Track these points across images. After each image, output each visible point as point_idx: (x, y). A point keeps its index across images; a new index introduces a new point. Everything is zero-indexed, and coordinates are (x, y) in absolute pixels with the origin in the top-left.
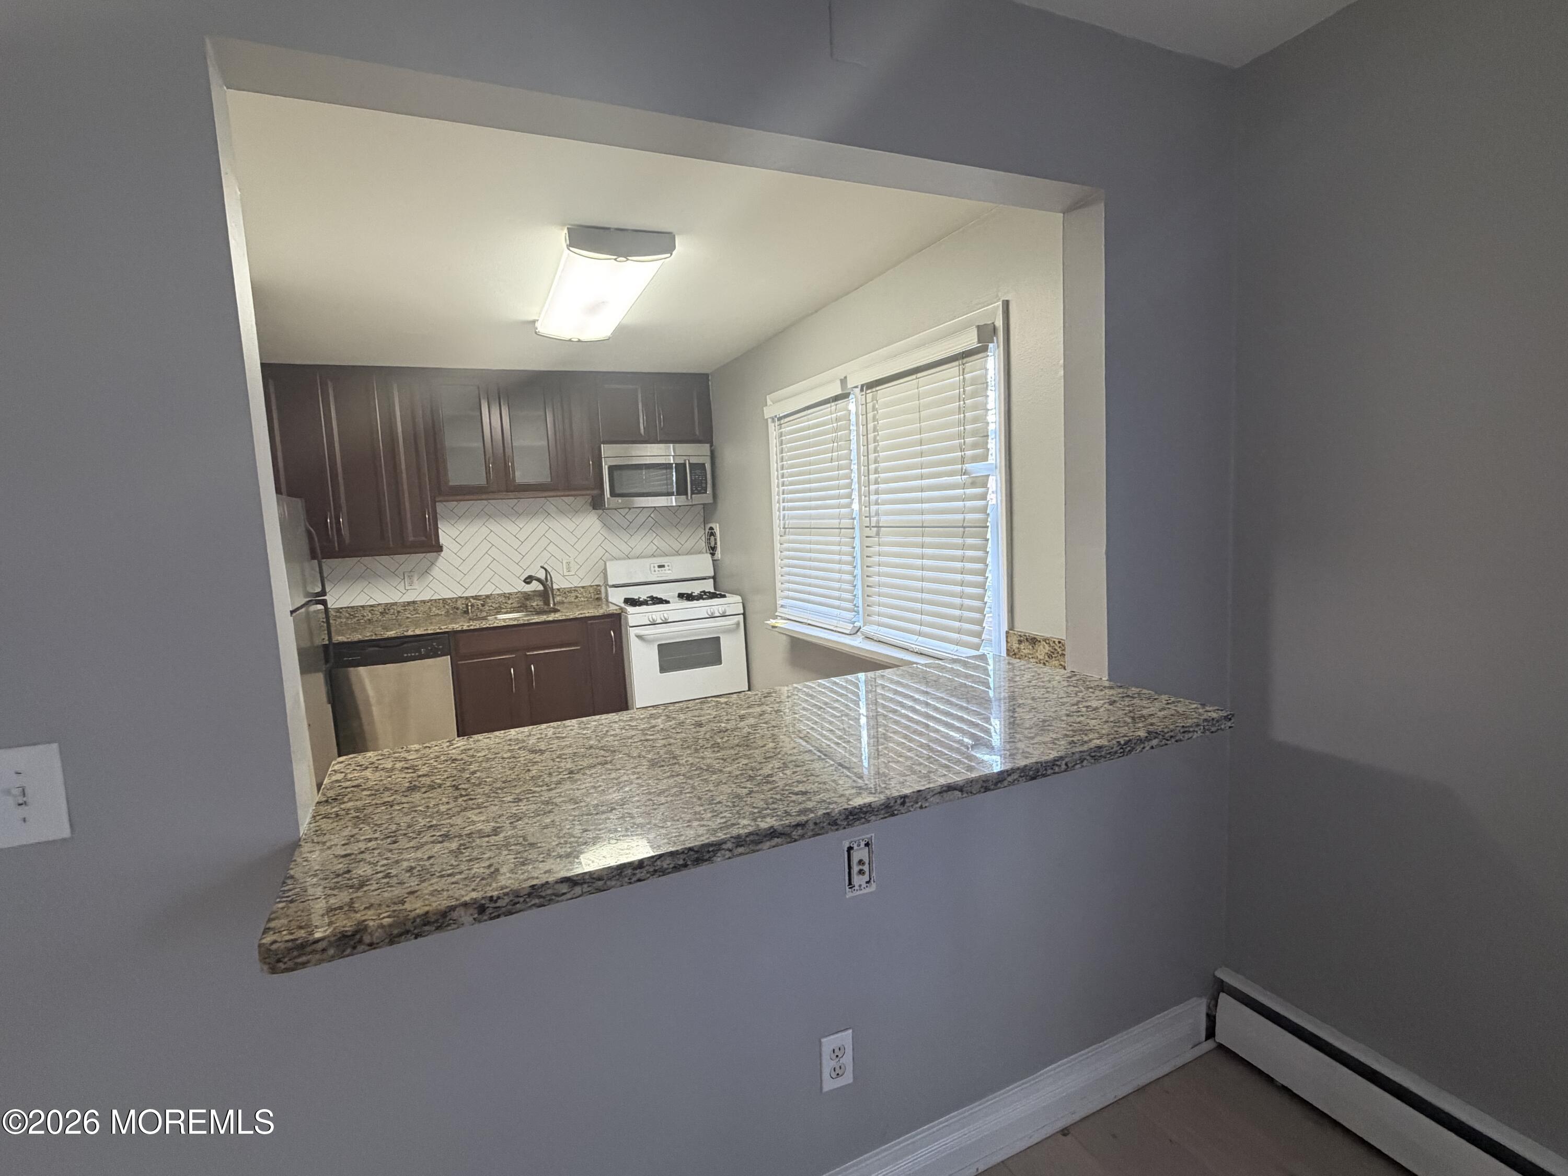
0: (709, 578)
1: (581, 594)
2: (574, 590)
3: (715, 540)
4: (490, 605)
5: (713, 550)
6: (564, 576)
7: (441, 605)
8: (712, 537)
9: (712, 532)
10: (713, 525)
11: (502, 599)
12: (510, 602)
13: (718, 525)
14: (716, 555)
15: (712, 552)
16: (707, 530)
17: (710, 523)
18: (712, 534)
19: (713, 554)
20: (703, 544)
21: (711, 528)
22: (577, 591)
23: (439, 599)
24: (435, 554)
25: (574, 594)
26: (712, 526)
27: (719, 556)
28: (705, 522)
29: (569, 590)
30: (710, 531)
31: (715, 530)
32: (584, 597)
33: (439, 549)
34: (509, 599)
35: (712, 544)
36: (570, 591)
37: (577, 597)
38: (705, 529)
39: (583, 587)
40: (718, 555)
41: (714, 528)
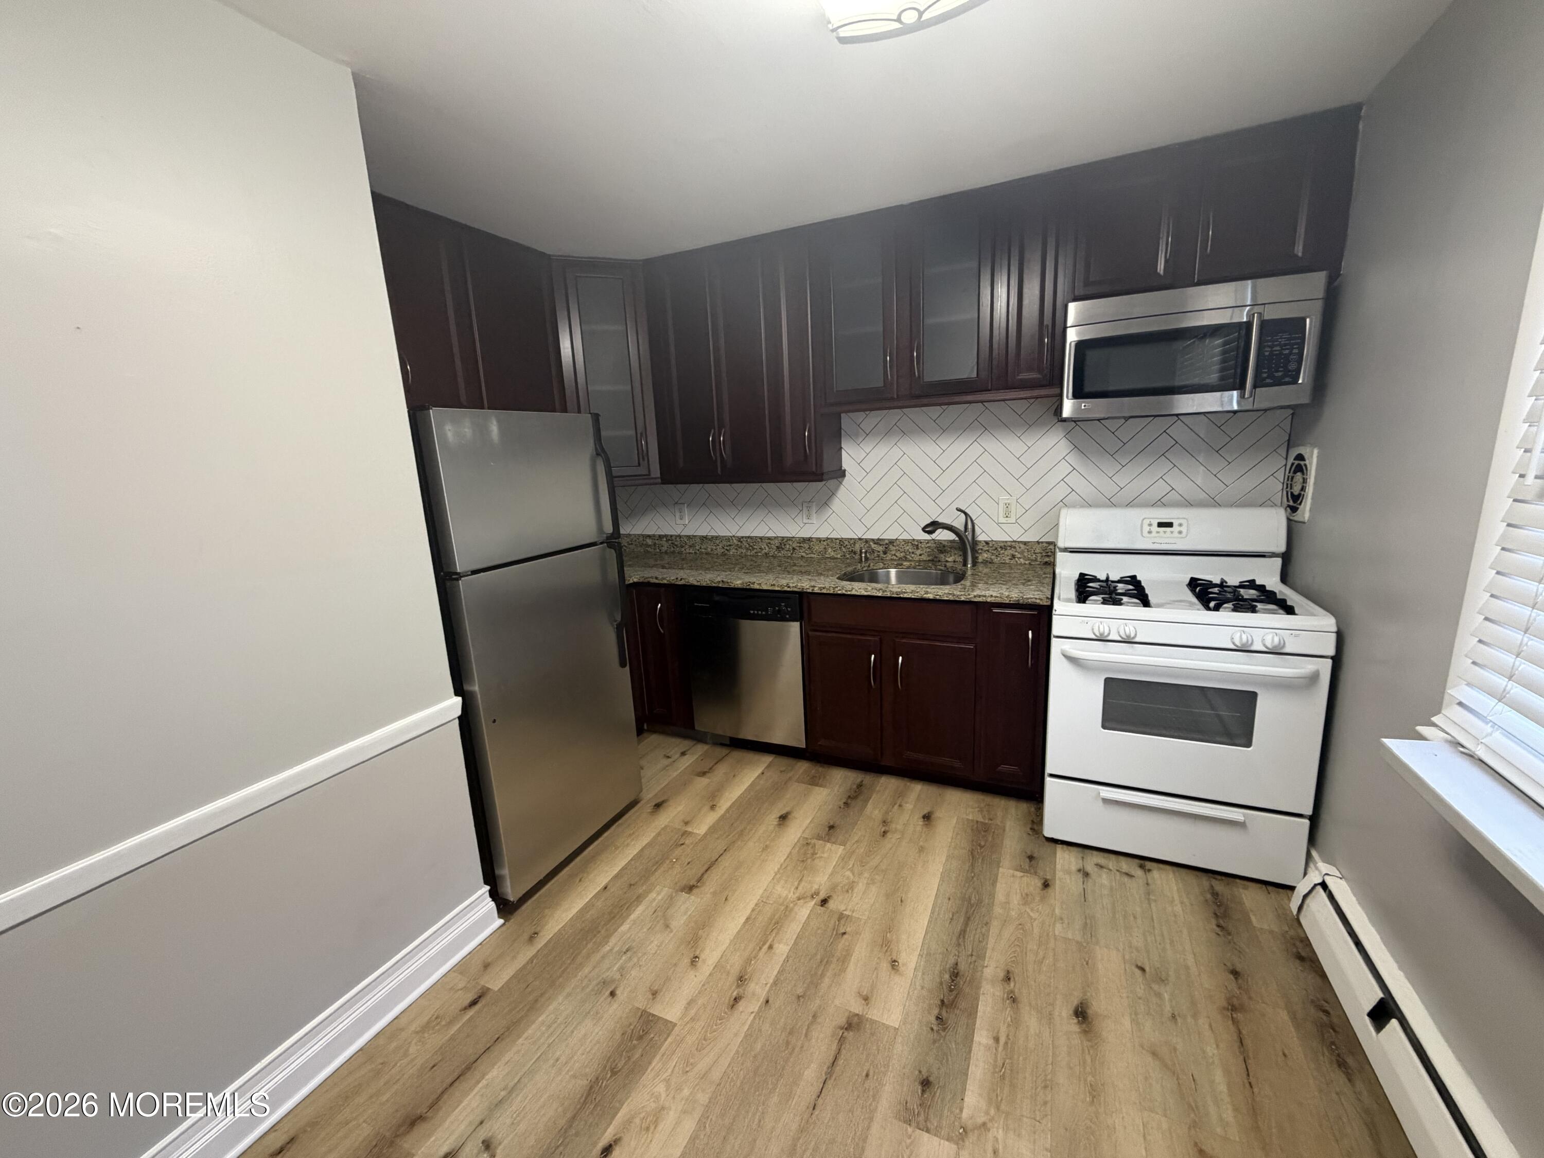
0: (1273, 555)
1: (1022, 553)
2: (1011, 547)
3: (1305, 481)
4: (893, 553)
5: (1294, 501)
6: (998, 524)
7: (838, 546)
8: (1299, 474)
9: (1299, 465)
10: (1302, 450)
11: (909, 548)
12: (918, 552)
13: (1316, 452)
14: (1299, 512)
15: (1291, 503)
16: (1291, 460)
17: (1298, 445)
18: (1299, 467)
19: (1294, 509)
20: (1276, 487)
21: (1300, 457)
22: (1015, 547)
23: (836, 539)
24: (835, 480)
25: (1010, 552)
26: (1302, 453)
27: (1307, 516)
28: (1289, 445)
29: (1002, 544)
30: (1297, 462)
31: (1307, 462)
32: (1024, 558)
33: (842, 474)
34: (918, 548)
35: (1296, 490)
36: (1005, 546)
37: (1013, 557)
38: (1286, 459)
39: (1025, 543)
40: (1306, 511)
41: (1306, 457)
